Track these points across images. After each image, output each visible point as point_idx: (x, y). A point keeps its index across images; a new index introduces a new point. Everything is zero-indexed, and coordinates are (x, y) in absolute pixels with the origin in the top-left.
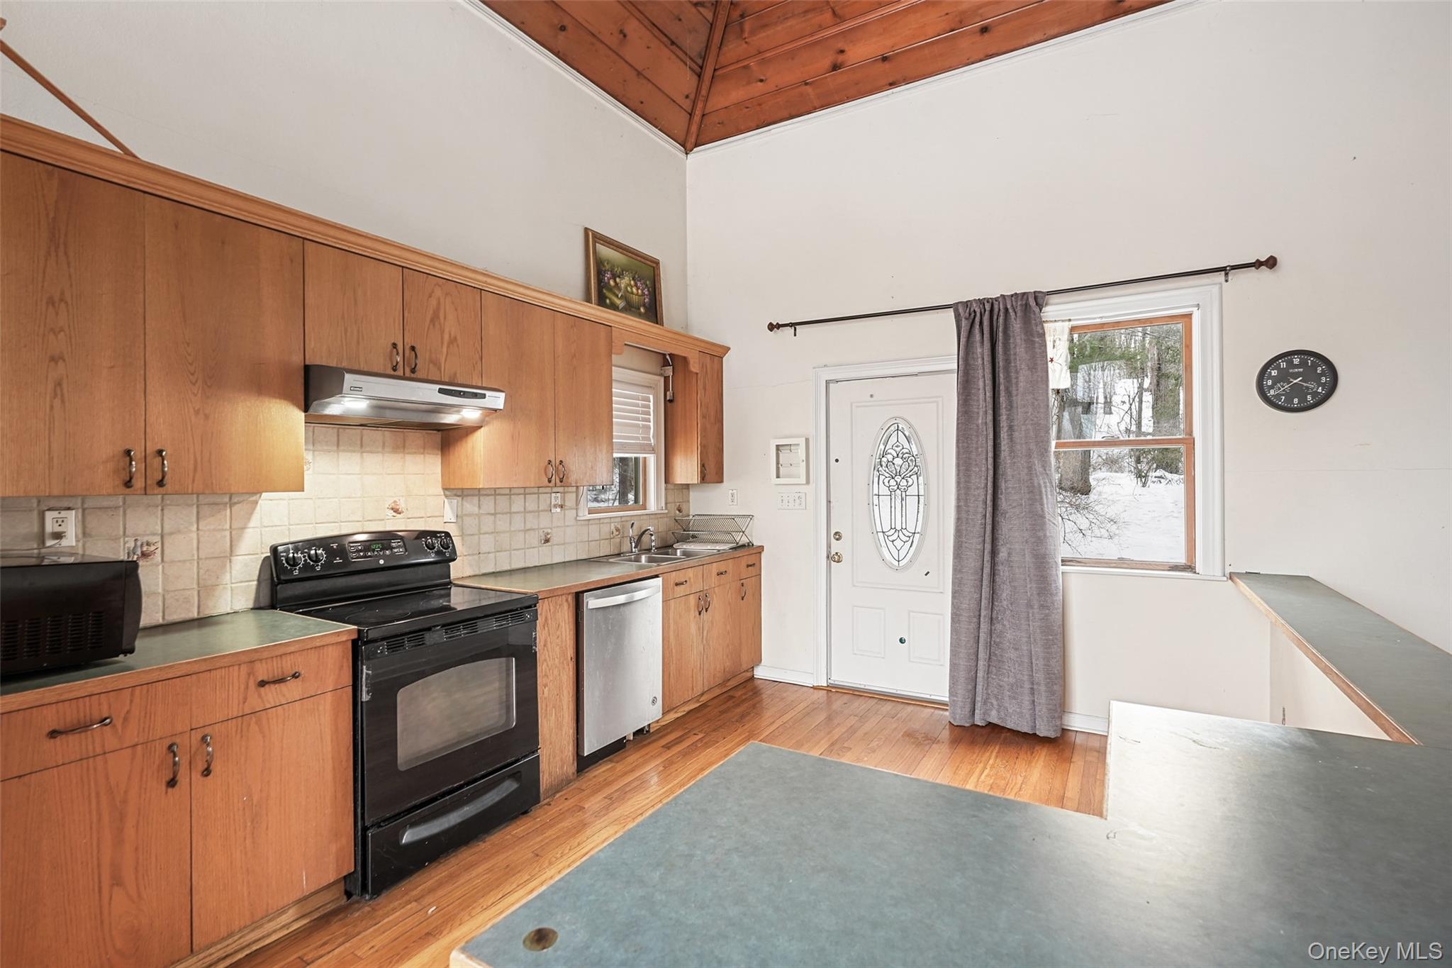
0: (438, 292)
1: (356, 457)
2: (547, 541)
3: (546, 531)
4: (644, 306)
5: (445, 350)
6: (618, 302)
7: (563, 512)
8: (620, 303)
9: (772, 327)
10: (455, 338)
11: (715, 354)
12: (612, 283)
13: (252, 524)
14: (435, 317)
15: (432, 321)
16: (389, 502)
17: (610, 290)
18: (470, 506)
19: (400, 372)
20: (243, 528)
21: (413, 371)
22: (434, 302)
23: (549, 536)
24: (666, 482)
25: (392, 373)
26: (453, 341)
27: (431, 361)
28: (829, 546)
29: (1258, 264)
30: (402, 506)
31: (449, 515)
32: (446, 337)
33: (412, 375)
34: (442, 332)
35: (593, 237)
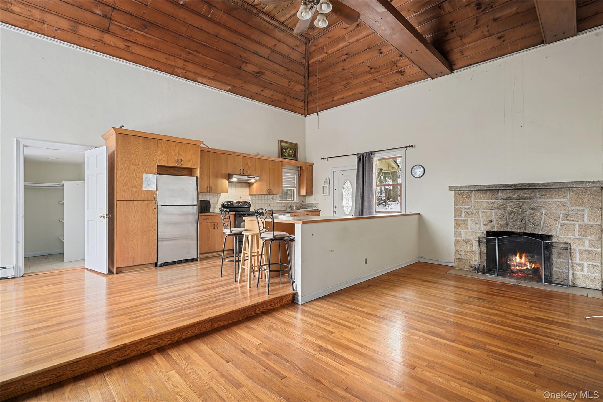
0: (248, 160)
2: (269, 206)
3: (269, 204)
4: (293, 155)
5: (249, 170)
6: (286, 155)
7: (273, 200)
8: (287, 155)
9: (322, 159)
11: (311, 165)
12: (285, 151)
14: (247, 164)
16: (240, 196)
17: (284, 152)
18: (254, 198)
19: (241, 174)
20: (219, 199)
21: (244, 174)
24: (299, 195)
26: (250, 168)
27: (246, 172)
28: (334, 210)
29: (410, 146)
30: (242, 197)
31: (250, 199)
34: (248, 166)
35: (280, 142)
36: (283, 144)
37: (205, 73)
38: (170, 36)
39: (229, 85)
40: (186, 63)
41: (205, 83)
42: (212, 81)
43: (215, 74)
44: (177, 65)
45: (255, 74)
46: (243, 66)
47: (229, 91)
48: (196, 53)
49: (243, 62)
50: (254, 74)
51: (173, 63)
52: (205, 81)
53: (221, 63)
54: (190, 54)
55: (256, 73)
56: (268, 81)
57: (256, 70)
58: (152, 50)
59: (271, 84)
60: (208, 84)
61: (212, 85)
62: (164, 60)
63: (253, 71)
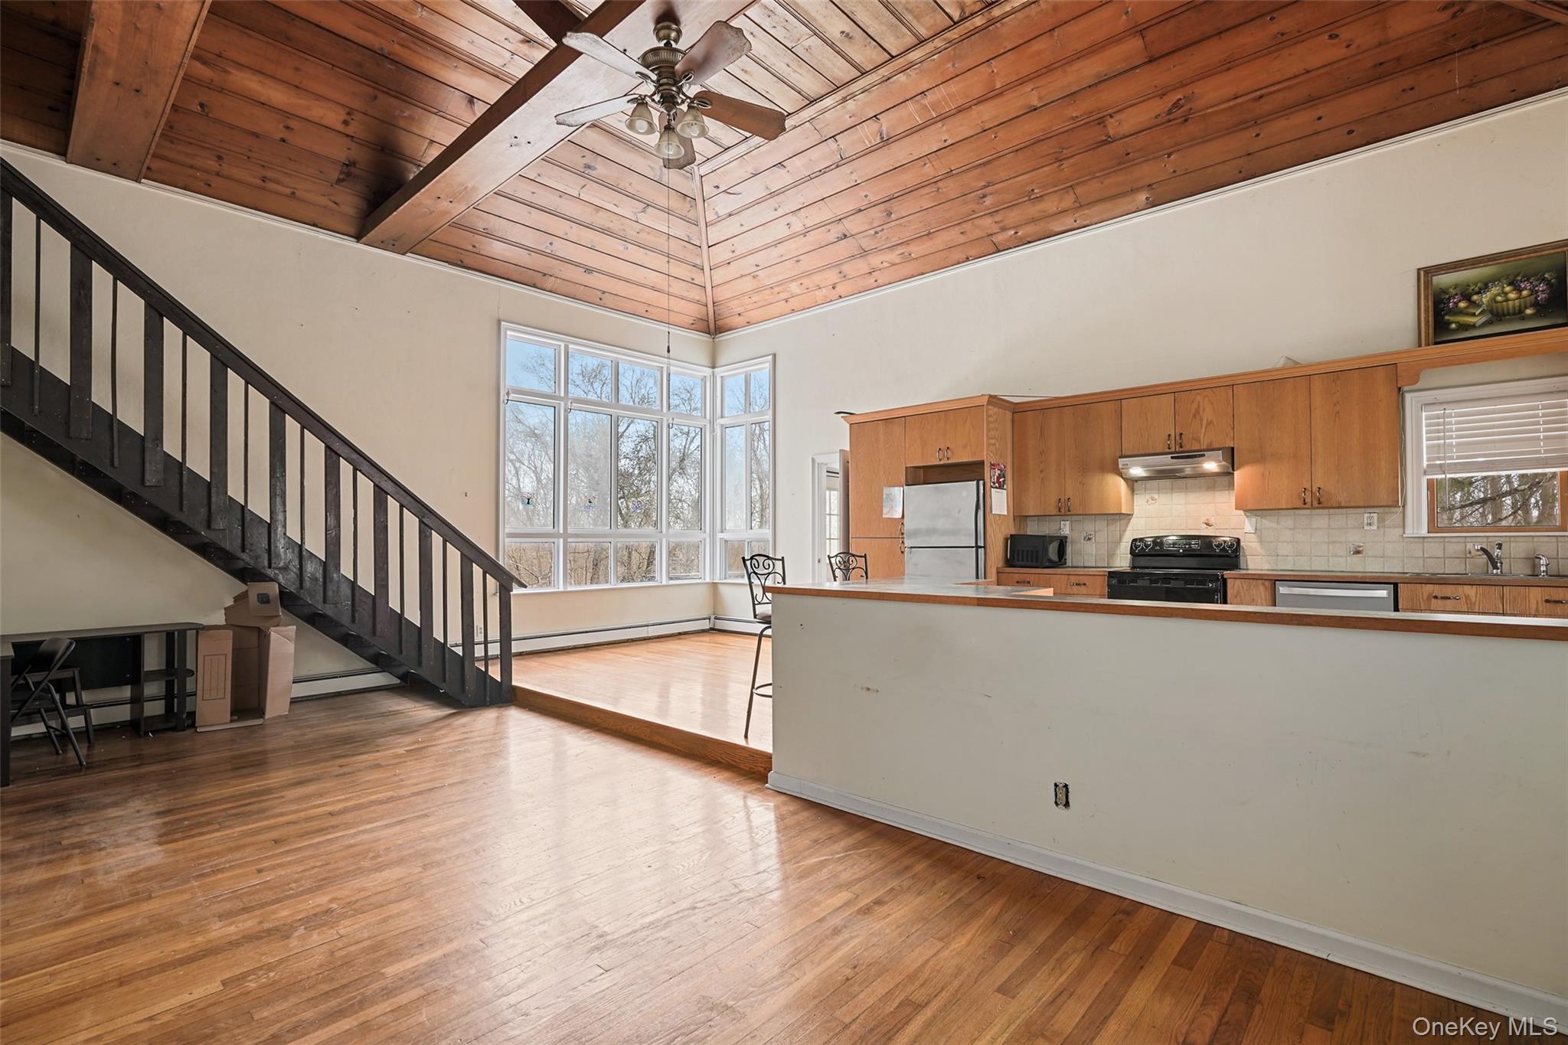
0: (1199, 398)
1: (1182, 495)
2: (1358, 552)
3: (1356, 544)
5: (1204, 430)
6: (1476, 321)
7: (1382, 530)
8: (1482, 320)
10: (1212, 422)
12: (1462, 304)
13: (1128, 528)
14: (1197, 412)
15: (1194, 416)
16: (1204, 519)
17: (1461, 312)
18: (1267, 523)
19: (1172, 450)
20: (1125, 530)
21: (1181, 447)
22: (1195, 405)
23: (1361, 549)
25: (1168, 450)
26: (1209, 423)
27: (1193, 439)
30: (1212, 521)
32: (1205, 422)
33: (1181, 449)
34: (1201, 420)
35: (1427, 273)
36: (1444, 280)
37: (1050, 205)
38: (927, 197)
39: (1134, 191)
40: (998, 218)
41: (1076, 225)
42: (1086, 212)
43: (1071, 193)
44: (990, 232)
45: (1172, 117)
46: (1113, 127)
47: (1152, 204)
48: (990, 189)
49: (1101, 121)
50: (1170, 121)
51: (978, 233)
52: (1069, 222)
53: (1058, 164)
54: (984, 196)
55: (1170, 112)
56: (1239, 101)
57: (1160, 106)
58: (931, 236)
59: (1261, 97)
60: (1085, 223)
61: (1095, 220)
62: (962, 239)
63: (1156, 117)
